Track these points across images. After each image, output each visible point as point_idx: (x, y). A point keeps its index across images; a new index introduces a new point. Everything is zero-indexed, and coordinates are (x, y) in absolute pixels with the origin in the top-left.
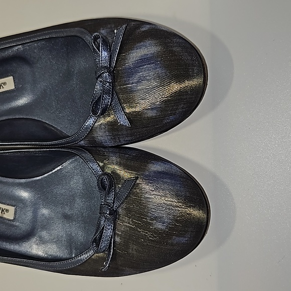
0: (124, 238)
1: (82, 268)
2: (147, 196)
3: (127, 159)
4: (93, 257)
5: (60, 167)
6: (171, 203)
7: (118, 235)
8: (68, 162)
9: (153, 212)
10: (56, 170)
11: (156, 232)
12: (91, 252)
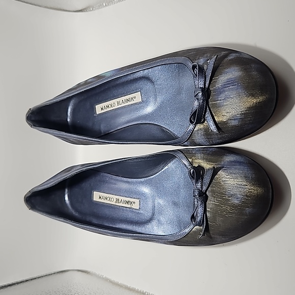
0: (212, 213)
1: (186, 239)
2: (224, 179)
3: (208, 154)
4: (193, 230)
5: (167, 167)
6: (241, 183)
7: (208, 211)
8: (172, 163)
9: (229, 191)
10: (164, 169)
11: (233, 206)
12: (192, 226)
